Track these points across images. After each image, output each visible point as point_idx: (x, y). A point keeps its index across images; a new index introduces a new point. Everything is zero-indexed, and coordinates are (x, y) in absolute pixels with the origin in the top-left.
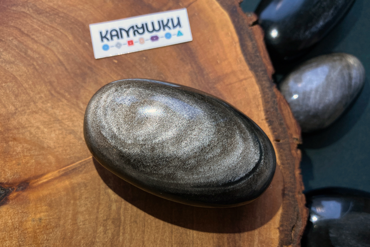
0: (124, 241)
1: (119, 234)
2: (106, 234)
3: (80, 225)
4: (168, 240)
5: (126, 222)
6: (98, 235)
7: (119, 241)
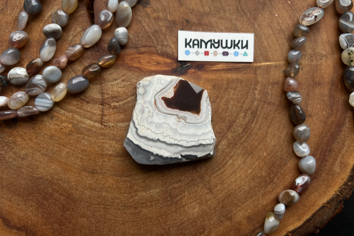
0: (254, 128)
1: (253, 123)
2: (244, 119)
3: (230, 107)
4: (283, 138)
5: (260, 116)
6: (239, 118)
7: (251, 127)
